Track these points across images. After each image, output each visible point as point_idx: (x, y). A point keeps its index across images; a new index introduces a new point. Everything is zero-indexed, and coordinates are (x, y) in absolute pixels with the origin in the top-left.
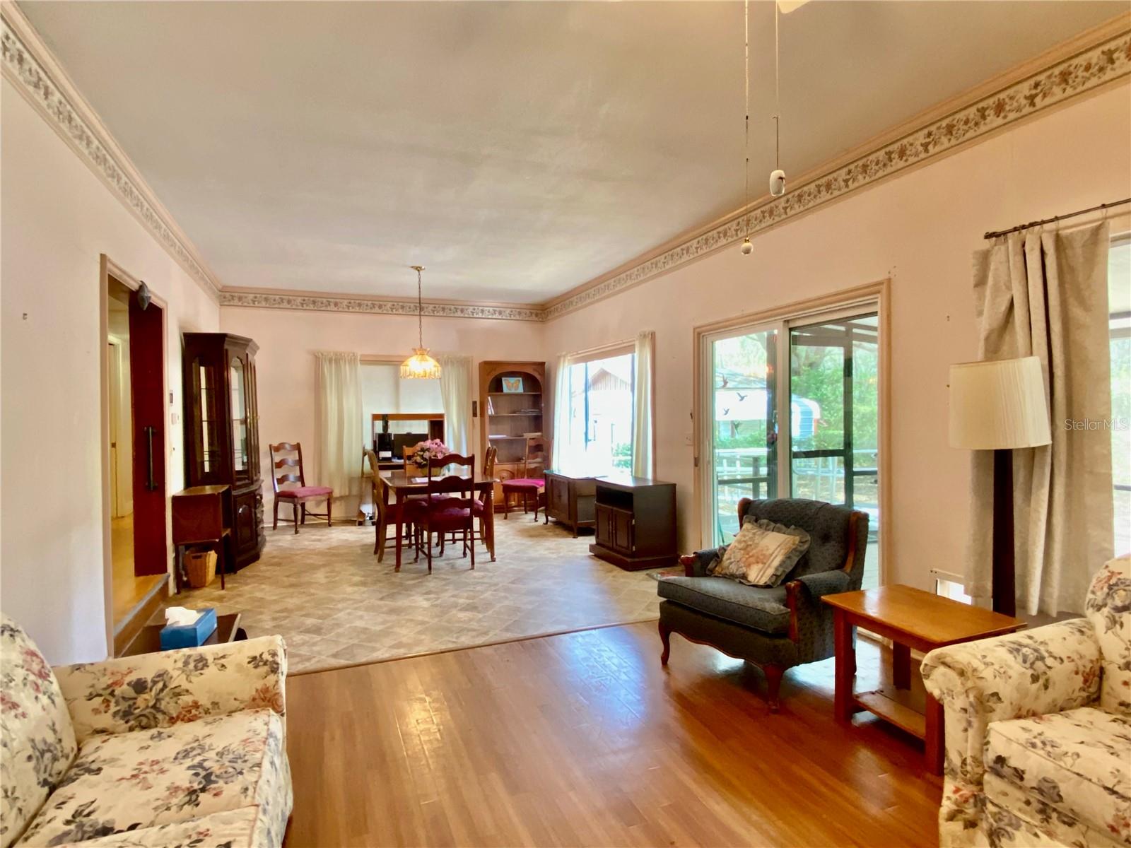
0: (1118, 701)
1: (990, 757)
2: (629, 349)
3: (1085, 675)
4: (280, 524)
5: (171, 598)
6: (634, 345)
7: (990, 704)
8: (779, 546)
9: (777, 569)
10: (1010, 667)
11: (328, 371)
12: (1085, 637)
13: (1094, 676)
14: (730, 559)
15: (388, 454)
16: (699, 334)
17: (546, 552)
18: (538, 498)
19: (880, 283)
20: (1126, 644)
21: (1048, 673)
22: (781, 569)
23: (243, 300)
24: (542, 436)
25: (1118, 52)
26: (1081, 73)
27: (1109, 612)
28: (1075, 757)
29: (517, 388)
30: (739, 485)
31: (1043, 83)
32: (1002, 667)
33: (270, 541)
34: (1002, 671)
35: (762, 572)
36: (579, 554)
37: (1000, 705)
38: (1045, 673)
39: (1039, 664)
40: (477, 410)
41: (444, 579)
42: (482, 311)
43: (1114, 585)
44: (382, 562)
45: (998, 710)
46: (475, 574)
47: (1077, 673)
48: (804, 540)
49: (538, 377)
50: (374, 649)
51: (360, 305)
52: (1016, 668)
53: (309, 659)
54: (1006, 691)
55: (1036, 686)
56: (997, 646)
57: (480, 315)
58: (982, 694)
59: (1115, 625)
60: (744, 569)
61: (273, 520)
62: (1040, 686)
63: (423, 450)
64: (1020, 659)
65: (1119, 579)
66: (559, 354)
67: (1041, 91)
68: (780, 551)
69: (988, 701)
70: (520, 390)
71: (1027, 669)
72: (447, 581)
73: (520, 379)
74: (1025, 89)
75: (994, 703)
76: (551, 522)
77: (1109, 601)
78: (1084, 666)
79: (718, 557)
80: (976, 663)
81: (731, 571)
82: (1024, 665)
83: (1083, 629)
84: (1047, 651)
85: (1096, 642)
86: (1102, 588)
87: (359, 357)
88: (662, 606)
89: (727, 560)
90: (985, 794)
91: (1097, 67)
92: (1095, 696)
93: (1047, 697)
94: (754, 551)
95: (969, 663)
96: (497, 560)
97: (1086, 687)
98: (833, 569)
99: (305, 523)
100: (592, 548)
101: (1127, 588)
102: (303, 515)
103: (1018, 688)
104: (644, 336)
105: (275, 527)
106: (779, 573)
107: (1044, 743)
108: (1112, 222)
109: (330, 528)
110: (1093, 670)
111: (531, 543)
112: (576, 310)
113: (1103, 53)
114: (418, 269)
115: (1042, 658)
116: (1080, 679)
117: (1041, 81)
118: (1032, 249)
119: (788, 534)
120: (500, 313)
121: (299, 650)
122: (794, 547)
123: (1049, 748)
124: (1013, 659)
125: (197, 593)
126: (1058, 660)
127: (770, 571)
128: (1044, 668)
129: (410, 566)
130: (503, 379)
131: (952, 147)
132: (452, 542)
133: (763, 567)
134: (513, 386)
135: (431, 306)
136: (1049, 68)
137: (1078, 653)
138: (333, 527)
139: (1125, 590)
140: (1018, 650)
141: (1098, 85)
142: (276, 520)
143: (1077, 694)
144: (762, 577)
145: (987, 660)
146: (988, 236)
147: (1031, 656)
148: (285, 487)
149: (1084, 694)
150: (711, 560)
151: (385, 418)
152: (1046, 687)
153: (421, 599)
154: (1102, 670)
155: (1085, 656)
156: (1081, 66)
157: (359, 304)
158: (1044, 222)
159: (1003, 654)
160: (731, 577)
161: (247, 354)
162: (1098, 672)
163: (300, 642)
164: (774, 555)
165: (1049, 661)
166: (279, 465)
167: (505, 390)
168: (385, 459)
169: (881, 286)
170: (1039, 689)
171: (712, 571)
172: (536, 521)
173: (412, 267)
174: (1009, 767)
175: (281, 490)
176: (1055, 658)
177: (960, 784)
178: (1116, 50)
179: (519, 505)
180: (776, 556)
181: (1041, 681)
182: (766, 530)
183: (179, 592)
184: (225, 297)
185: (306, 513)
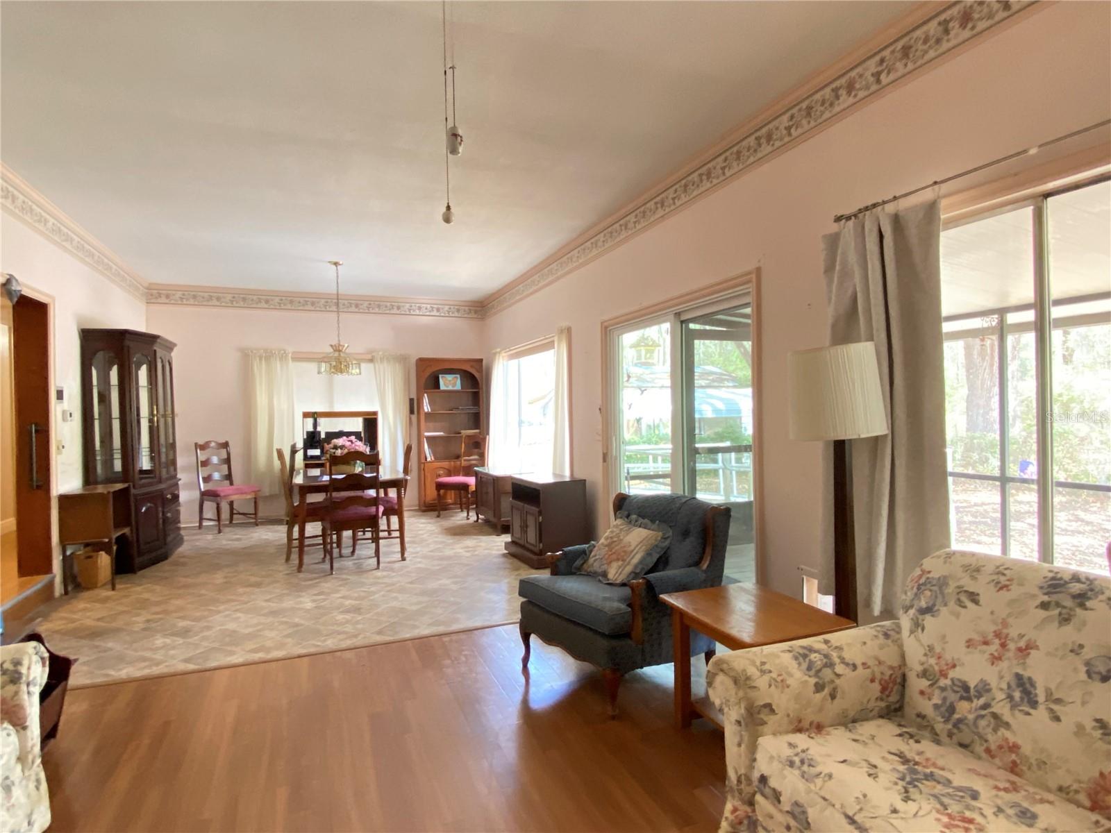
0: (915, 712)
1: (756, 775)
2: (549, 346)
3: (883, 682)
4: (205, 523)
5: (57, 599)
6: (553, 341)
7: (762, 716)
8: (641, 542)
9: (636, 567)
10: (790, 675)
11: (259, 370)
12: (889, 642)
13: (895, 683)
14: (595, 556)
15: (317, 452)
16: (606, 328)
17: (461, 551)
18: (470, 496)
19: (749, 273)
20: (925, 650)
21: (836, 681)
22: (640, 566)
23: (171, 298)
24: (480, 433)
25: (952, 22)
26: (921, 47)
27: (914, 614)
28: (827, 778)
29: (454, 385)
30: (661, 480)
31: (887, 58)
32: (779, 675)
33: (187, 541)
34: (779, 679)
35: (620, 570)
36: (494, 552)
37: (772, 717)
38: (832, 681)
39: (827, 673)
40: (413, 407)
41: (343, 580)
42: (420, 308)
43: (922, 584)
44: (290, 562)
45: (770, 723)
46: (378, 573)
47: (872, 681)
48: (666, 536)
49: (476, 375)
50: (232, 653)
51: (291, 302)
52: (798, 676)
53: (158, 664)
54: (782, 701)
55: (819, 696)
56: (783, 651)
57: (417, 312)
58: (753, 704)
59: (918, 628)
60: (605, 567)
61: (198, 519)
62: (825, 696)
63: (336, 447)
64: (805, 666)
65: (928, 578)
66: (494, 351)
67: (886, 67)
68: (641, 548)
69: (759, 713)
70: (458, 387)
71: (810, 676)
72: (345, 582)
73: (458, 376)
74: (872, 65)
75: (766, 715)
76: (482, 519)
77: (916, 602)
78: (882, 673)
79: (586, 554)
80: (752, 671)
81: (595, 568)
82: (807, 673)
83: (889, 633)
84: (839, 657)
85: (901, 647)
86: (912, 588)
87: (290, 355)
88: (523, 606)
89: (593, 557)
90: (756, 815)
91: (934, 40)
92: (897, 706)
93: (834, 708)
94: (617, 548)
95: (744, 670)
96: (407, 559)
97: (884, 696)
98: (690, 566)
99: (234, 522)
100: (507, 545)
101: (932, 588)
102: (232, 514)
103: (797, 698)
104: (561, 331)
105: (200, 526)
106: (638, 571)
107: (802, 762)
108: (943, 203)
109: (256, 527)
110: (893, 677)
111: (451, 541)
112: (510, 306)
113: (940, 24)
114: (336, 264)
115: (830, 665)
116: (876, 687)
117: (885, 57)
118: (871, 230)
119: (653, 530)
120: (438, 310)
121: (155, 654)
122: (656, 543)
123: (805, 768)
124: (797, 666)
125: (86, 594)
126: (851, 667)
127: (629, 569)
128: (832, 676)
129: (316, 566)
130: (440, 376)
131: (812, 129)
132: (370, 541)
133: (622, 564)
134: (450, 383)
135: (323, 301)
136: (891, 44)
137: (877, 659)
138: (260, 527)
139: (931, 590)
140: (805, 656)
141: (936, 58)
142: (201, 519)
143: (872, 704)
144: (620, 574)
145: (767, 667)
146: (838, 219)
147: (819, 663)
148: (210, 486)
149: (883, 704)
150: (579, 556)
151: (315, 416)
152: (833, 697)
153: (308, 600)
154: (904, 677)
155: (884, 662)
156: (920, 39)
157: (291, 300)
158: (884, 203)
159: (787, 659)
160: (592, 575)
161: (155, 351)
162: (899, 680)
163: (162, 645)
164: (635, 551)
165: (839, 669)
166: (205, 464)
167: (443, 387)
168: (313, 457)
169: (751, 276)
170: (824, 699)
171: (579, 568)
172: (468, 519)
173: (329, 262)
174: (770, 787)
175: (207, 489)
176: (847, 664)
177: (738, 803)
178: (951, 20)
179: (455, 504)
180: (637, 553)
181: (826, 691)
182: (634, 525)
183: (66, 593)
184: (152, 295)
185: (235, 512)
